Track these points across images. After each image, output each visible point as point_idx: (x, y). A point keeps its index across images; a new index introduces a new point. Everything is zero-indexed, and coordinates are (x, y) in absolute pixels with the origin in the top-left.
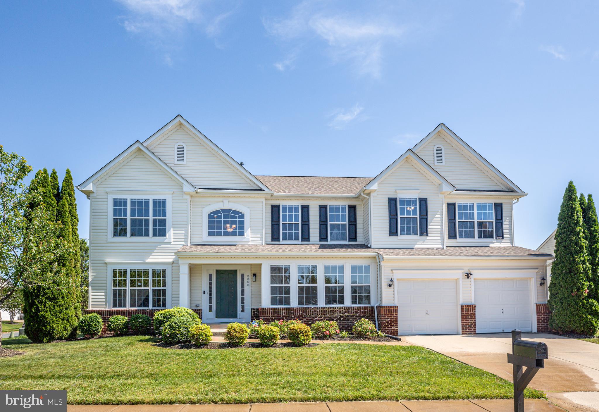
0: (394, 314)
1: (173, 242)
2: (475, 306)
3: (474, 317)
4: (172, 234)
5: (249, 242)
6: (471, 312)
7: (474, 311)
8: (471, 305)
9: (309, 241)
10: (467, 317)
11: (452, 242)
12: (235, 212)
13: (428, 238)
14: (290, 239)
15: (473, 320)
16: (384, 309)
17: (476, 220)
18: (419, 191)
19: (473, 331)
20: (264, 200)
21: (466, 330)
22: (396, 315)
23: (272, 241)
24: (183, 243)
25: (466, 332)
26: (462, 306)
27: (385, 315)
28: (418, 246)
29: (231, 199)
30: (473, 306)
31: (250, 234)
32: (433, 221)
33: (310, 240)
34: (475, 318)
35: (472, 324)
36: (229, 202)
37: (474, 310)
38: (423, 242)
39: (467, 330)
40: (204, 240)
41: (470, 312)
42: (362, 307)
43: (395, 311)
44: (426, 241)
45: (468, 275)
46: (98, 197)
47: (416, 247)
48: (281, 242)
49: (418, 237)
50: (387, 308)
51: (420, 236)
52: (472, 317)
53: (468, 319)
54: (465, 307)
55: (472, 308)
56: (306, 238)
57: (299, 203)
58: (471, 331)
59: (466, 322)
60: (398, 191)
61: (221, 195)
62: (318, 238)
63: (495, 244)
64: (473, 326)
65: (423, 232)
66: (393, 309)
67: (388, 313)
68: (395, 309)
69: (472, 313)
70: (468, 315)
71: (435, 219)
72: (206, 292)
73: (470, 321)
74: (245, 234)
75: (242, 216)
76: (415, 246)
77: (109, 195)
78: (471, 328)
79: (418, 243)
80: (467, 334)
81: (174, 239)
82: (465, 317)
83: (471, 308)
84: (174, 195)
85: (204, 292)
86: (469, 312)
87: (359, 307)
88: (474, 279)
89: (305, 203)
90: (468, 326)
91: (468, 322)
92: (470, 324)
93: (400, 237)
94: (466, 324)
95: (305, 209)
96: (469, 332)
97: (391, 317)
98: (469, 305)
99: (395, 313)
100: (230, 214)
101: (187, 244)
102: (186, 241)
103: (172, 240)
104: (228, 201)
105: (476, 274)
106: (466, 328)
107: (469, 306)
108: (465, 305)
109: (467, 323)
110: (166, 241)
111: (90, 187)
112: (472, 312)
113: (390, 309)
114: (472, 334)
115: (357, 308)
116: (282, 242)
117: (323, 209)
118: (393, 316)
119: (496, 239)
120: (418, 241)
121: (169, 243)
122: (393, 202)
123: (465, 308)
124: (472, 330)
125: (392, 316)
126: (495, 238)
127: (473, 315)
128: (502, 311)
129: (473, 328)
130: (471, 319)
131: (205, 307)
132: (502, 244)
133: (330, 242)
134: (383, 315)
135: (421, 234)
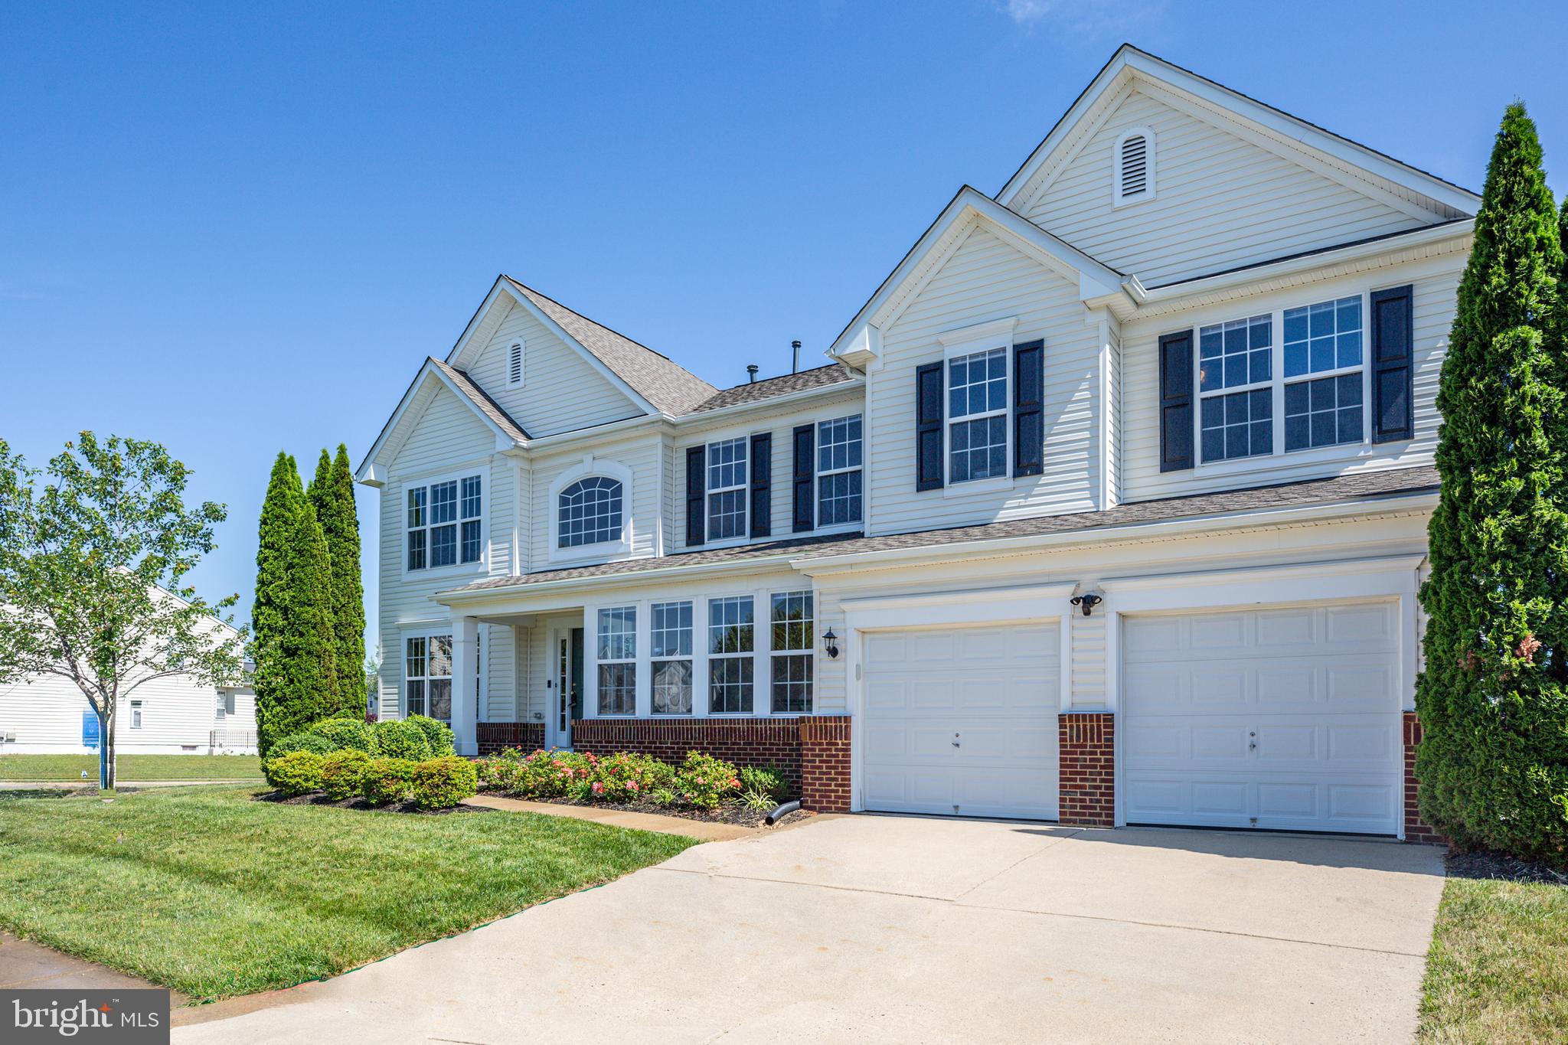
0: (840, 742)
1: (493, 570)
2: (1109, 719)
3: (1106, 760)
4: (490, 553)
5: (628, 554)
6: (1092, 740)
7: (1106, 740)
8: (1091, 716)
9: (768, 534)
10: (1077, 760)
11: (1179, 482)
12: (607, 482)
13: (1044, 479)
14: (728, 534)
15: (1100, 774)
16: (811, 727)
17: (1278, 381)
18: (1012, 321)
19: (1100, 815)
20: (658, 440)
21: (1072, 807)
22: (843, 744)
23: (688, 545)
24: (506, 571)
25: (1072, 814)
26: (1062, 718)
27: (812, 744)
28: (1010, 512)
29: (598, 453)
30: (1098, 720)
31: (632, 532)
32: (1064, 418)
33: (773, 532)
34: (1110, 765)
35: (1100, 787)
36: (594, 459)
37: (1105, 734)
38: (1025, 498)
39: (1075, 807)
40: (552, 560)
41: (1089, 743)
42: (792, 719)
43: (841, 731)
44: (1037, 490)
45: (1088, 603)
46: (391, 491)
47: (1004, 515)
48: (706, 547)
49: (1006, 482)
50: (818, 724)
51: (1015, 476)
52: (1099, 760)
53: (1082, 767)
54: (1071, 720)
55: (1099, 726)
56: (761, 526)
57: (743, 431)
58: (1091, 815)
59: (1075, 780)
60: (943, 338)
61: (580, 444)
62: (790, 522)
63: (1369, 464)
64: (1102, 794)
65: (1024, 462)
66: (836, 727)
67: (821, 739)
68: (841, 727)
69: (1100, 747)
70: (1082, 753)
71: (1070, 407)
72: (553, 685)
73: (1091, 774)
74: (623, 534)
75: (618, 491)
76: (997, 514)
77: (404, 485)
78: (1091, 801)
79: (1009, 503)
80: (1075, 822)
81: (493, 563)
82: (1072, 760)
83: (1092, 727)
84: (494, 465)
85: (549, 682)
86: (1085, 740)
87: (784, 720)
88: (1123, 617)
89: (761, 428)
90: (1082, 794)
91: (1082, 780)
92: (1091, 787)
93: (953, 490)
94: (1072, 786)
95: (762, 443)
96: (1084, 814)
97: (830, 750)
98: (1084, 716)
99: (841, 739)
100: (597, 489)
101: (512, 573)
102: (511, 567)
103: (490, 570)
104: (590, 457)
105: (1120, 597)
106: (1072, 800)
107: (1091, 720)
108: (1070, 716)
109: (1078, 783)
110: (481, 570)
111: (371, 474)
112: (1099, 740)
113: (826, 727)
114: (1095, 823)
115: (779, 724)
116: (709, 544)
117: (803, 436)
118: (836, 750)
119: (1374, 442)
120: (1011, 493)
121: (485, 574)
122: (928, 377)
123: (1071, 727)
124: (1095, 808)
125: (833, 747)
126: (1367, 440)
127: (1102, 753)
128: (1248, 740)
129: (1099, 801)
130: (1095, 767)
131: (551, 720)
132: (1403, 459)
133: (819, 531)
134: (807, 744)
135: (1019, 473)
